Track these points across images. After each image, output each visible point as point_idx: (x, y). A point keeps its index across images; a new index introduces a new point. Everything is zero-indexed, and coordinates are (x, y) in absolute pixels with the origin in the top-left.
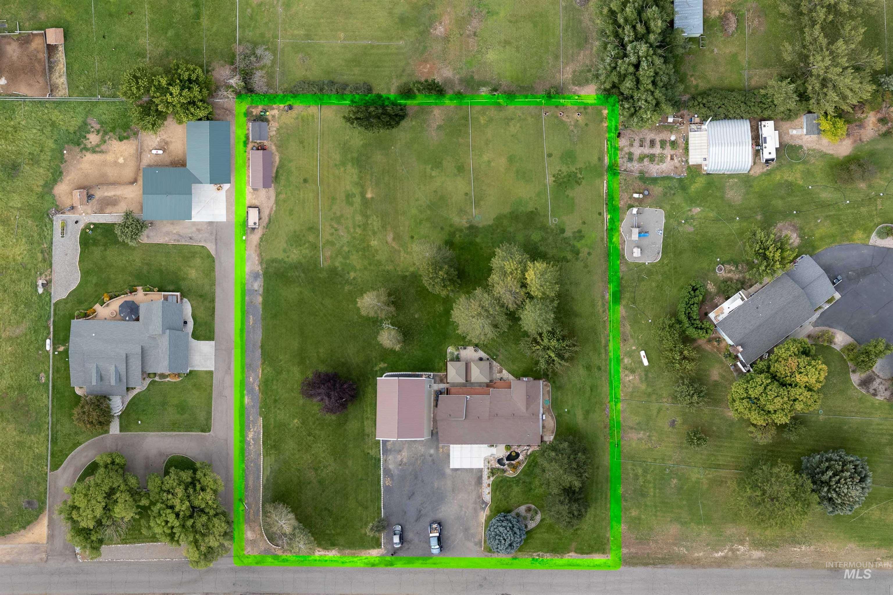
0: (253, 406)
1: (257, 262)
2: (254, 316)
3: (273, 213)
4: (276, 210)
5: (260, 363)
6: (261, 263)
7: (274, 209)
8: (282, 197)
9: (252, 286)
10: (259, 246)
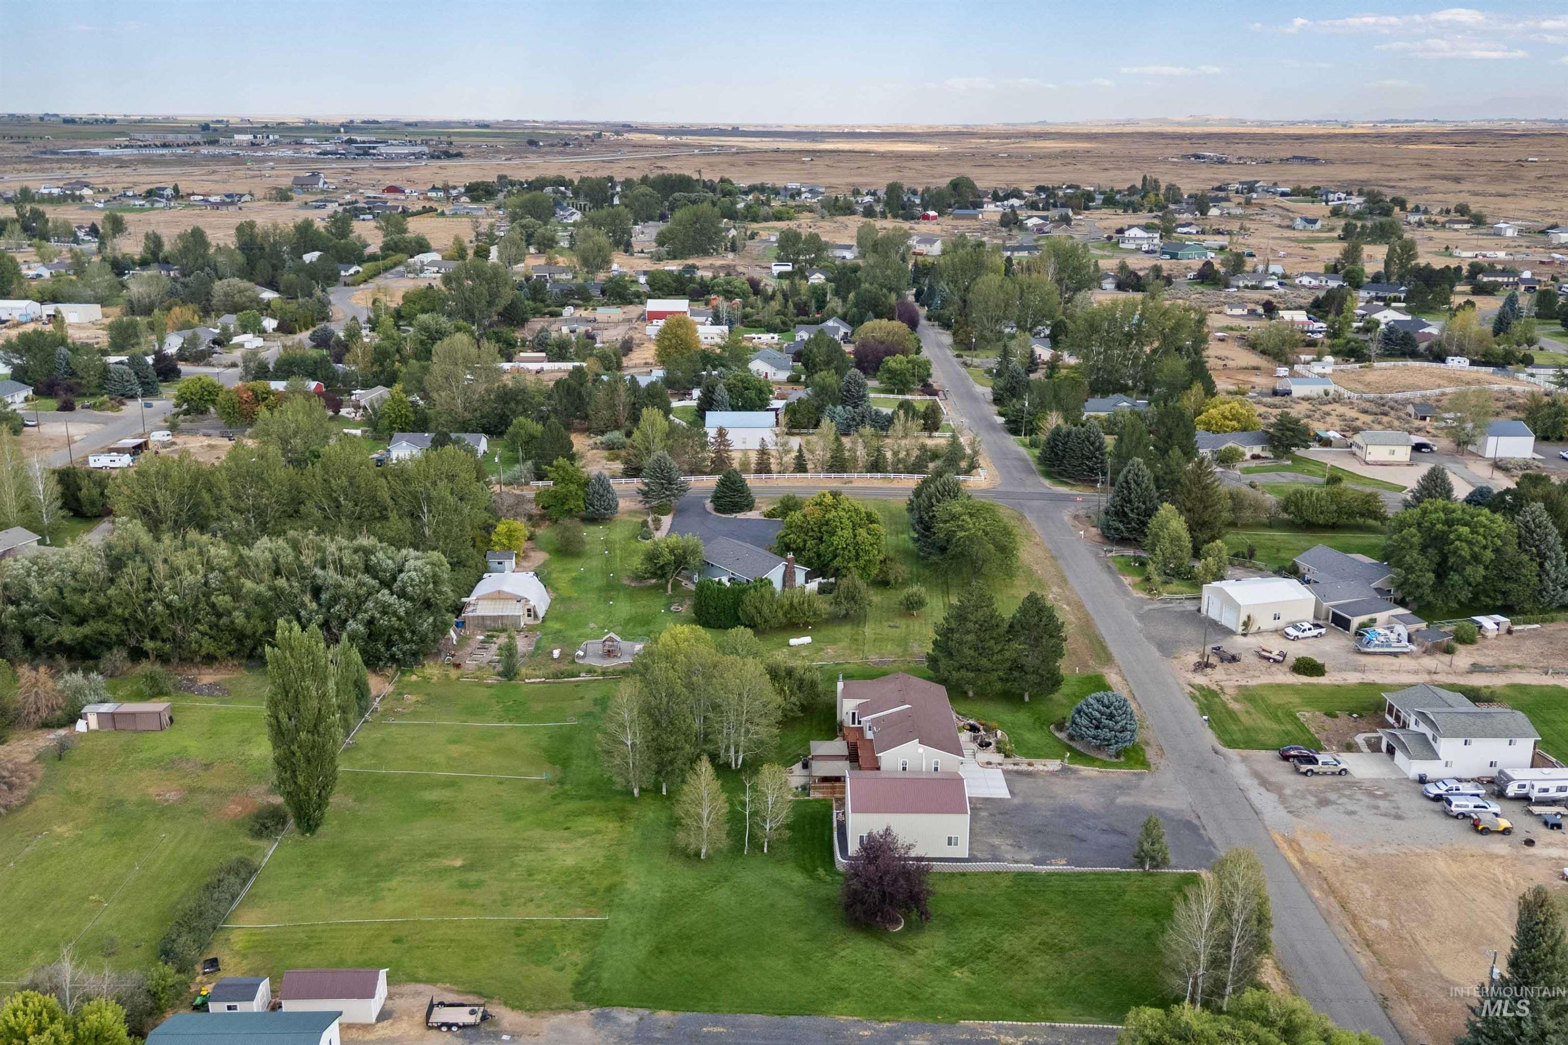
0: (933, 1032)
1: (571, 1016)
2: (706, 1025)
3: (455, 988)
4: (450, 983)
5: (822, 1019)
6: (573, 1009)
7: (448, 985)
8: (422, 973)
9: (627, 1025)
10: (532, 1011)
